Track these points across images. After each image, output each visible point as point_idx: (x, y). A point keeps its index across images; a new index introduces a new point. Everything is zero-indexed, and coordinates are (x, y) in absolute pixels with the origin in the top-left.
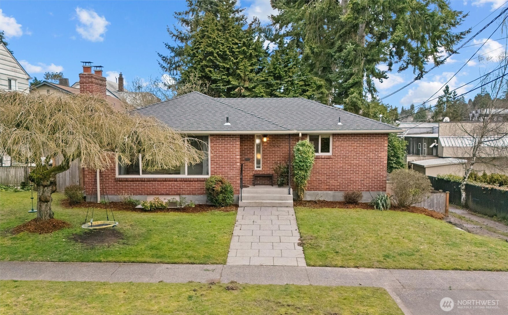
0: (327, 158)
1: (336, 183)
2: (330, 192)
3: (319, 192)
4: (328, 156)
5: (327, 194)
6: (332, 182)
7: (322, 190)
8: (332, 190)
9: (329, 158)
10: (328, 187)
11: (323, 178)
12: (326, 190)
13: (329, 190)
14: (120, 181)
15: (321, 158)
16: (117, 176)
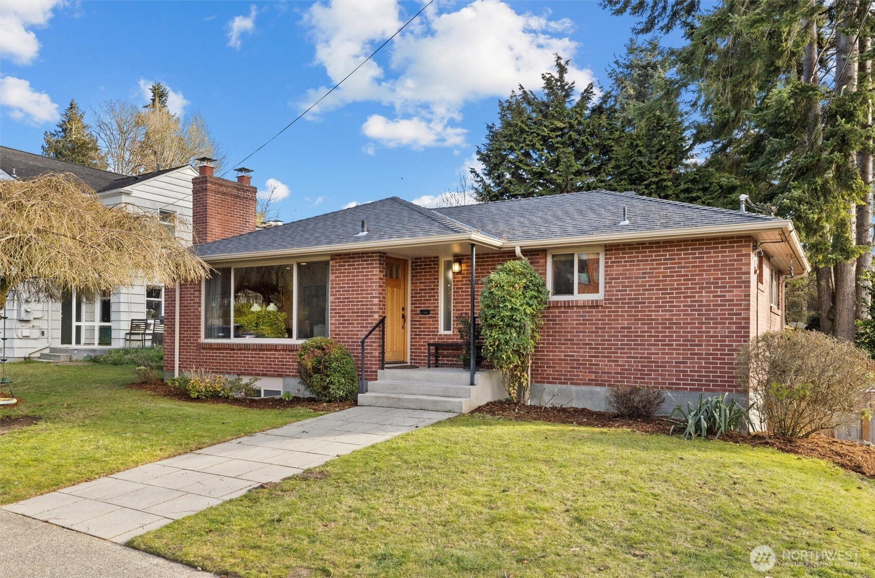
0: (590, 307)
1: (613, 368)
2: (598, 389)
3: (574, 388)
4: (592, 301)
5: (592, 393)
6: (604, 364)
7: (579, 384)
8: (604, 385)
9: (595, 305)
10: (593, 376)
11: (581, 354)
12: (590, 383)
13: (596, 385)
14: (204, 349)
15: (577, 306)
16: (203, 340)
